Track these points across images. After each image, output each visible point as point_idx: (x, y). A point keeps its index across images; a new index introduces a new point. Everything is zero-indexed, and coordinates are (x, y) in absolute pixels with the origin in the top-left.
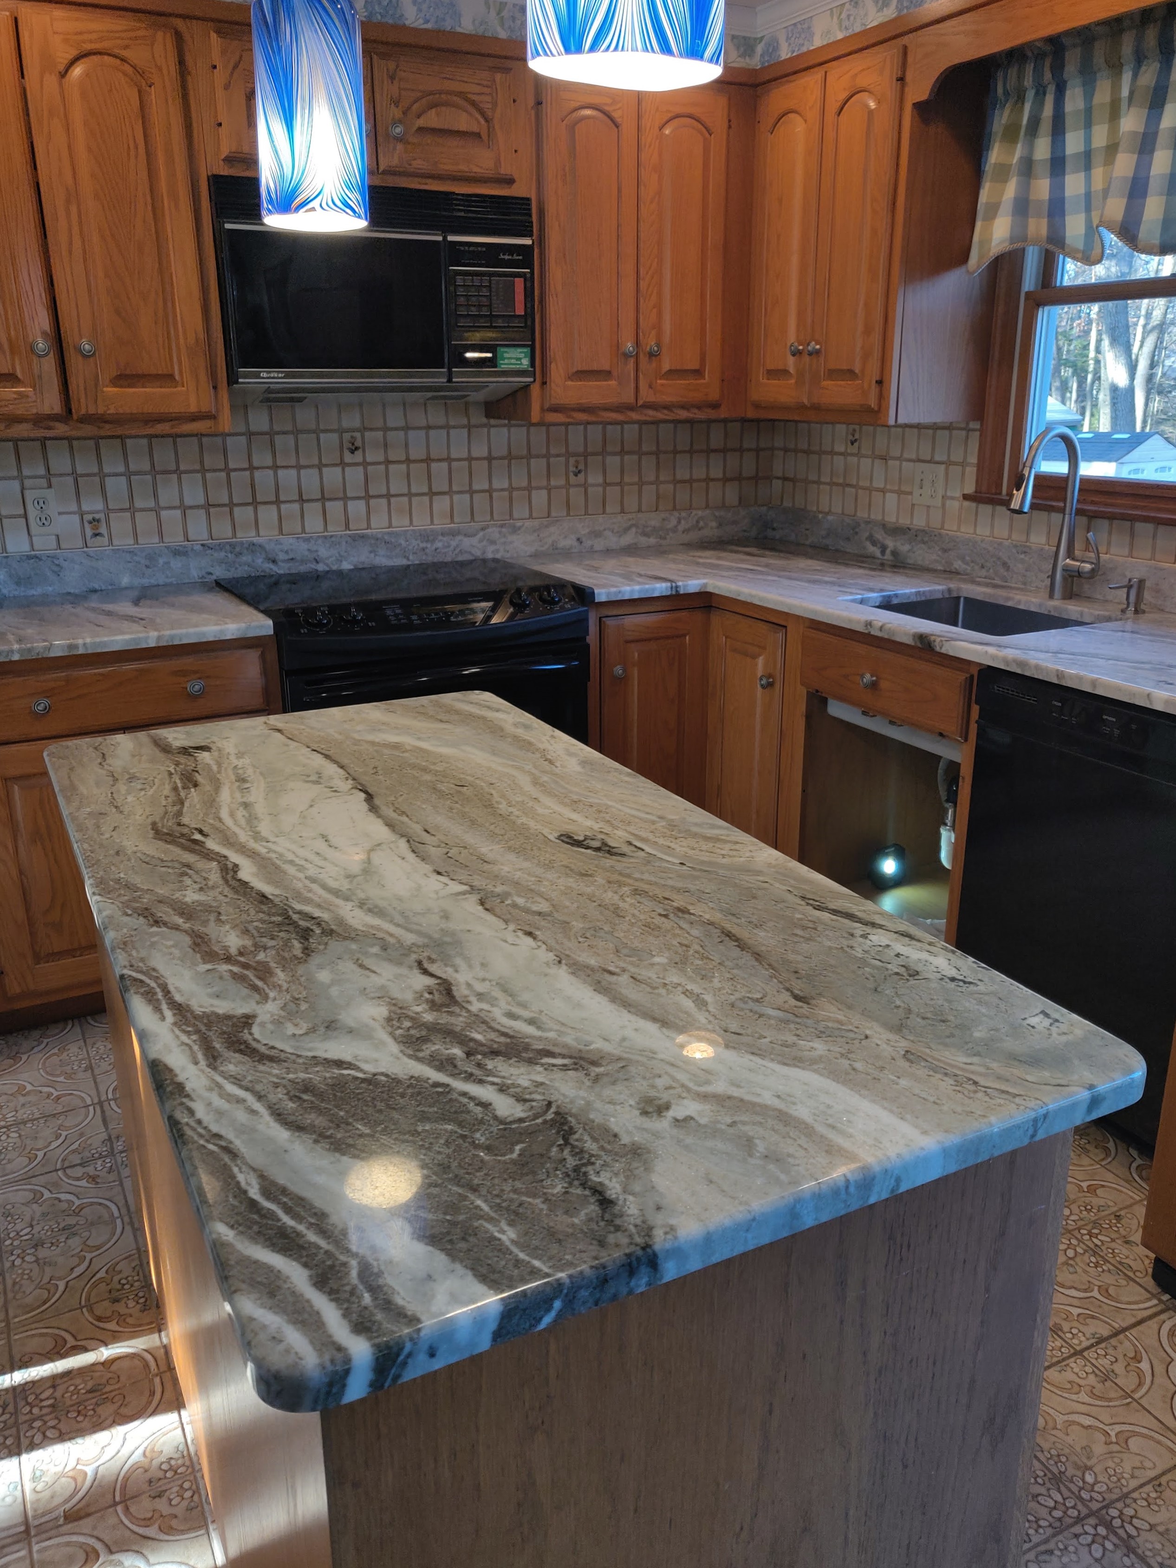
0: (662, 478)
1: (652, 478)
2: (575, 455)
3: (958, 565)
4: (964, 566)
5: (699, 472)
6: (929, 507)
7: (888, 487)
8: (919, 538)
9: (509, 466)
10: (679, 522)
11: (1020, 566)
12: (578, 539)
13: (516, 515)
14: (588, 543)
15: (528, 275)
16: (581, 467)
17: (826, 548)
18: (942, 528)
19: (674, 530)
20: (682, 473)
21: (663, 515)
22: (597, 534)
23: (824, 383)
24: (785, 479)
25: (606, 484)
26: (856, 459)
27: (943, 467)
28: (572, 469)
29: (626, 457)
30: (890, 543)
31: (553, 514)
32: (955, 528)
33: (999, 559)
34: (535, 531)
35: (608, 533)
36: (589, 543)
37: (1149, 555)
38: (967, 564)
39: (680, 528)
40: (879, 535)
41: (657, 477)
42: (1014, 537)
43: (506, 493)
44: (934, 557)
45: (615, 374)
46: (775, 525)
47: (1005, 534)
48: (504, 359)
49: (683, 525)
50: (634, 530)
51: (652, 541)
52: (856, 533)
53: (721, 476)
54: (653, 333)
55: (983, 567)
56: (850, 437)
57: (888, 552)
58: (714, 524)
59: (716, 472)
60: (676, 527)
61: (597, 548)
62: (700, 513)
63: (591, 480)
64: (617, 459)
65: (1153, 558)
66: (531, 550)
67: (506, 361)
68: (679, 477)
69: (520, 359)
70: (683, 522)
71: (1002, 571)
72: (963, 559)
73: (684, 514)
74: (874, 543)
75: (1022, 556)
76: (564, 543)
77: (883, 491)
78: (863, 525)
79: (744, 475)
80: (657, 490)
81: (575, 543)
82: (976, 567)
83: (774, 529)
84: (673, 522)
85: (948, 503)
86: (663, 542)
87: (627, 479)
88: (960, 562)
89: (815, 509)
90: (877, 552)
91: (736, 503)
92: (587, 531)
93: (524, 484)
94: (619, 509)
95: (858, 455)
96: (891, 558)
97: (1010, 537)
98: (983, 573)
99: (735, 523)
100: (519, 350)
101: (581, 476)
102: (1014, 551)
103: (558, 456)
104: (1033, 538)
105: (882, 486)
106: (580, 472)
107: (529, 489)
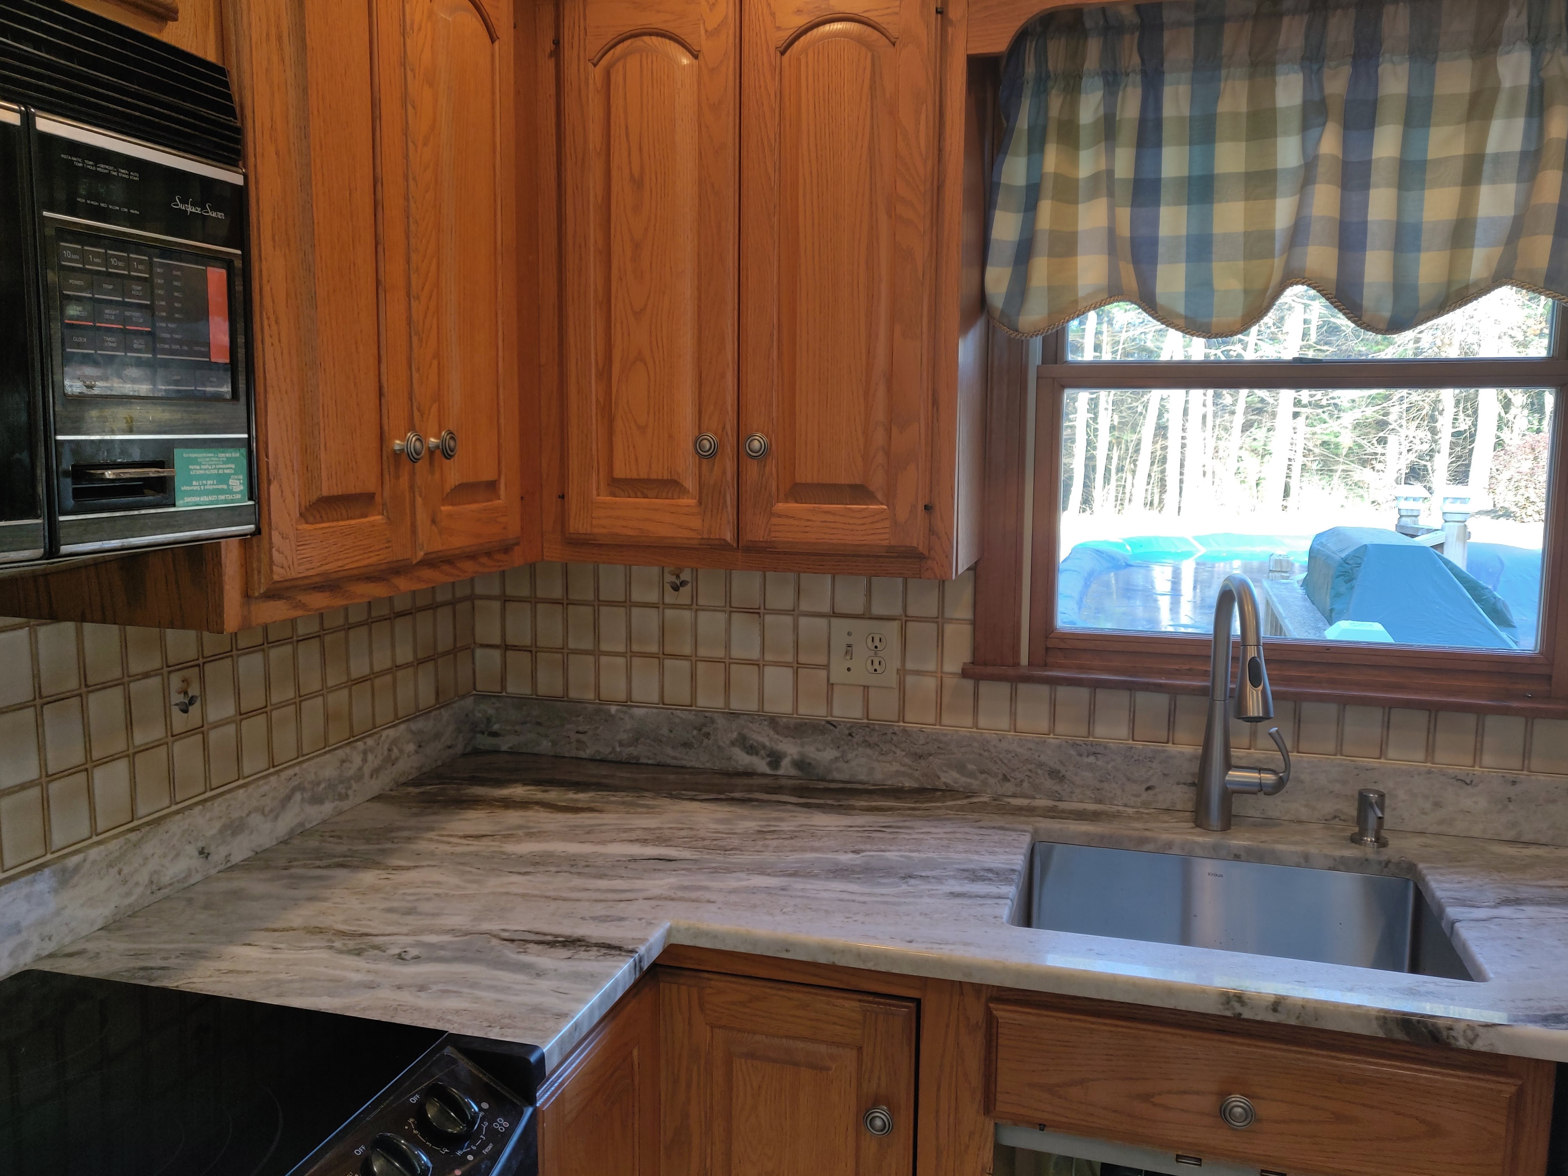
0: (330, 683)
1: (317, 686)
2: (182, 666)
3: (950, 777)
4: (964, 780)
5: (382, 661)
6: (866, 688)
7: (768, 657)
8: (857, 738)
9: (39, 725)
10: (365, 760)
11: (1087, 774)
12: (202, 852)
13: (58, 839)
14: (218, 854)
15: (238, 264)
16: (194, 691)
17: (633, 763)
18: (902, 717)
19: (359, 777)
20: (359, 667)
21: (340, 753)
22: (235, 828)
23: (781, 506)
24: (506, 647)
25: (243, 715)
26: (687, 615)
27: (896, 625)
28: (179, 698)
29: (274, 653)
30: (790, 749)
31: (142, 810)
32: (932, 721)
33: (1041, 765)
34: (110, 865)
35: (256, 819)
36: (223, 851)
37: (1331, 747)
38: (971, 775)
39: (367, 770)
40: (762, 736)
41: (324, 680)
42: (1060, 728)
43: (35, 792)
44: (896, 767)
45: (378, 499)
46: (496, 727)
47: (1043, 725)
48: (189, 481)
49: (373, 761)
50: (298, 796)
51: (328, 808)
52: (707, 735)
53: (410, 658)
54: (435, 407)
55: (1005, 778)
56: (669, 578)
57: (785, 763)
58: (411, 747)
59: (405, 654)
60: (360, 769)
61: (236, 858)
62: (391, 732)
63: (213, 715)
64: (256, 659)
65: (1339, 751)
66: (101, 913)
67: (196, 485)
68: (355, 674)
69: (223, 478)
70: (370, 757)
71: (1049, 784)
72: (961, 768)
73: (370, 742)
74: (752, 750)
75: (1092, 759)
76: (174, 870)
77: (759, 665)
78: (721, 722)
79: (440, 649)
80: (325, 704)
81: (196, 862)
82: (992, 781)
83: (495, 734)
84: (357, 760)
85: (910, 680)
86: (346, 805)
87: (275, 698)
88: (955, 774)
89: (591, 696)
90: (761, 765)
91: (432, 702)
92: (218, 825)
93: (77, 757)
94: (263, 763)
95: (693, 606)
96: (793, 772)
97: (1052, 730)
98: (1009, 788)
99: (437, 736)
100: (225, 455)
101: (195, 709)
102: (1073, 752)
103: (146, 675)
104: (1102, 731)
105: (755, 655)
106: (192, 701)
107: (87, 768)
